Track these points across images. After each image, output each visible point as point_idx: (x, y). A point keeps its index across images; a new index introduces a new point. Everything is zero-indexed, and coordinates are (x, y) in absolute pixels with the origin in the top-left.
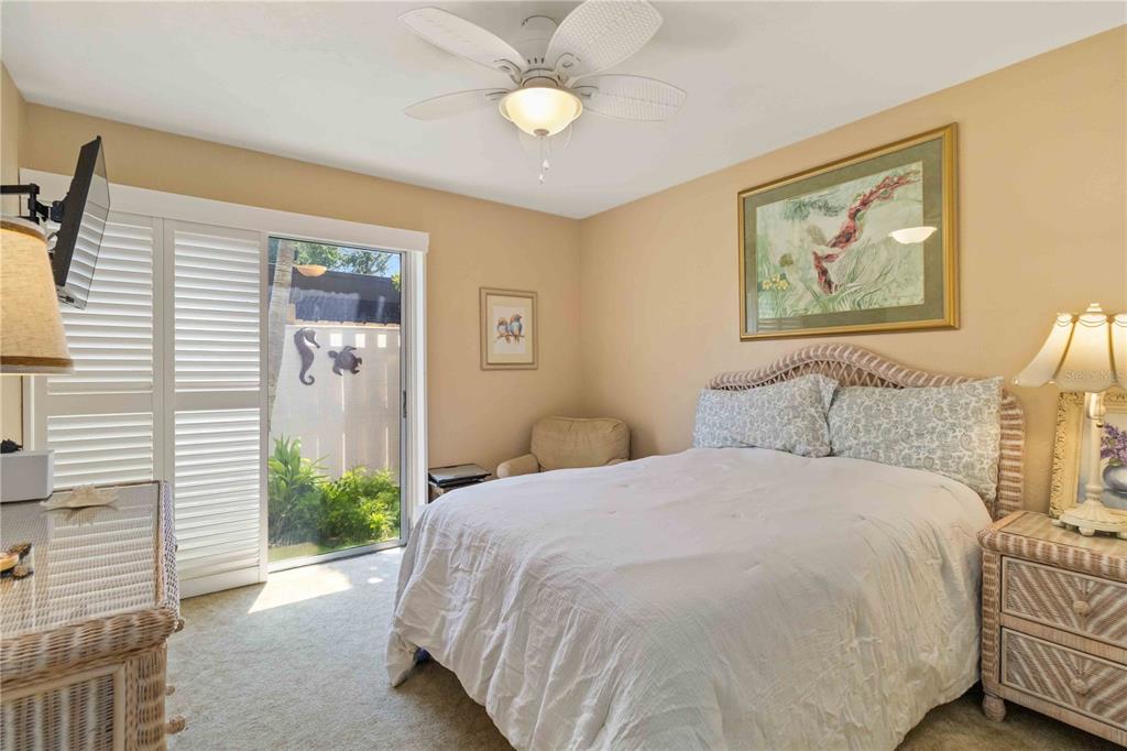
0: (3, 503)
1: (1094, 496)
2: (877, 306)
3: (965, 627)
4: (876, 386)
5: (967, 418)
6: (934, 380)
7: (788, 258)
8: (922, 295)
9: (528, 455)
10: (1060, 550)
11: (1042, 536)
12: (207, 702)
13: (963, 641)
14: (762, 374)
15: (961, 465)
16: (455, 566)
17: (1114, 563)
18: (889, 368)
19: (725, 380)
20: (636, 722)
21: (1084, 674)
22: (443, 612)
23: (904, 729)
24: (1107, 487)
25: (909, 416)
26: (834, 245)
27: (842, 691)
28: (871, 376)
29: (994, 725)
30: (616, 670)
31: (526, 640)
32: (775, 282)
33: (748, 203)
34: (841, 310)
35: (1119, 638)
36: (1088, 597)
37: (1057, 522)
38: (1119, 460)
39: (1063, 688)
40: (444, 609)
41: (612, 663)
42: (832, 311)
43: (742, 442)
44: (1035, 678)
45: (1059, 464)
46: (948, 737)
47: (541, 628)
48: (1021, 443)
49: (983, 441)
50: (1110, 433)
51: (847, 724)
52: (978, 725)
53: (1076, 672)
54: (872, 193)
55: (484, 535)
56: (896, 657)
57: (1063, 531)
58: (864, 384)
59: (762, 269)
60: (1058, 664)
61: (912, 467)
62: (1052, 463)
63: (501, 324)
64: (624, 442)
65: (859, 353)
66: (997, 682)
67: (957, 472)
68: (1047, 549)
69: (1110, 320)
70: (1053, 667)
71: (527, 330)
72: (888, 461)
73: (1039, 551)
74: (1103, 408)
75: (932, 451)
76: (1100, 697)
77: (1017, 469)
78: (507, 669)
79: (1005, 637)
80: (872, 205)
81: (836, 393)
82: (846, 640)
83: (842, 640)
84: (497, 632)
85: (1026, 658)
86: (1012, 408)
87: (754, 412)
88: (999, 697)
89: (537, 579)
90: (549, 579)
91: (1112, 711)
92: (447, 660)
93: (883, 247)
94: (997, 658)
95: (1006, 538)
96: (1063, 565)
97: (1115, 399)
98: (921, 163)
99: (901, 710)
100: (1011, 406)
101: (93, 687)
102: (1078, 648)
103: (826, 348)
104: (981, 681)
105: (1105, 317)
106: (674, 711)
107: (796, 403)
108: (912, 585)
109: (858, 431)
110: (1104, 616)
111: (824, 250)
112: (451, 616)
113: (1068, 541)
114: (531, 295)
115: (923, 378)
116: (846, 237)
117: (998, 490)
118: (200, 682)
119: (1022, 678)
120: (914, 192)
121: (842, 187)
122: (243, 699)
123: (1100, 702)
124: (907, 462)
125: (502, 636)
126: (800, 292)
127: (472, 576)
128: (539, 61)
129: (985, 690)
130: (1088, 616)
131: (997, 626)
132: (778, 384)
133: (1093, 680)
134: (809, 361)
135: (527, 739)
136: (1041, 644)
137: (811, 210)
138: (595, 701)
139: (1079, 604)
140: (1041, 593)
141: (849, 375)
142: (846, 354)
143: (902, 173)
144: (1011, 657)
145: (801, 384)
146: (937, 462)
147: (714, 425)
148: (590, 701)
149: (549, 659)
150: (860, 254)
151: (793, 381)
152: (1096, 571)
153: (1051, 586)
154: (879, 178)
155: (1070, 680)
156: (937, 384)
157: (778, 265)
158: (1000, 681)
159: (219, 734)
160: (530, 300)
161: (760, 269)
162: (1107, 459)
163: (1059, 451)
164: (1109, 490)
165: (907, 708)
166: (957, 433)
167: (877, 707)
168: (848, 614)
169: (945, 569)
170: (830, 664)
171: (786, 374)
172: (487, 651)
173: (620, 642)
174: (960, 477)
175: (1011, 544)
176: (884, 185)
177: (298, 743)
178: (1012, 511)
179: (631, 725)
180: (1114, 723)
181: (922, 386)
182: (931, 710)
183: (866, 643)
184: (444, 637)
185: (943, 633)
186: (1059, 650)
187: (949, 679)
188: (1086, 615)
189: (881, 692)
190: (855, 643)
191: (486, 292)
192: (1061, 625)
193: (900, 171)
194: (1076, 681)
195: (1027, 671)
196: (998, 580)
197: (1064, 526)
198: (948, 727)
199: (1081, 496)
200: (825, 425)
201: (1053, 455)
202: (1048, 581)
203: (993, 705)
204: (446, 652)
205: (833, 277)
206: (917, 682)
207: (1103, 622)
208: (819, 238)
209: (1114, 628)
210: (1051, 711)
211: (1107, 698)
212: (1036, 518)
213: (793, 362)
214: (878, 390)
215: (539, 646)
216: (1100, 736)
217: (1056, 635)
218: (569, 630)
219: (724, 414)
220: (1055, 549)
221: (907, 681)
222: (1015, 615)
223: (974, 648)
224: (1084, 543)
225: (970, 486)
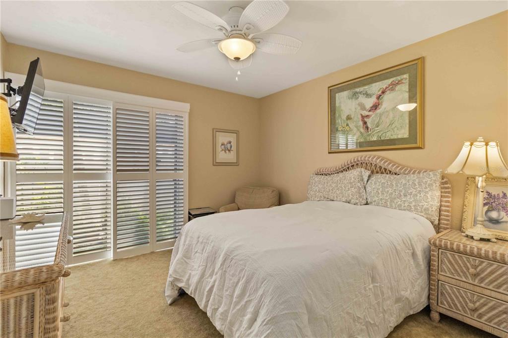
0: (1, 220)
1: (480, 223)
2: (388, 138)
3: (422, 281)
4: (387, 174)
5: (426, 188)
6: (412, 172)
7: (349, 116)
8: (408, 134)
9: (233, 203)
10: (464, 246)
11: (457, 240)
12: (84, 311)
13: (421, 287)
14: (337, 168)
15: (423, 209)
16: (196, 250)
17: (487, 252)
18: (393, 166)
19: (321, 170)
20: (269, 318)
21: (473, 301)
22: (190, 271)
23: (393, 324)
24: (486, 219)
25: (401, 187)
26: (370, 111)
27: (365, 308)
28: (385, 170)
29: (434, 324)
30: (262, 296)
31: (225, 282)
32: (343, 127)
33: (332, 92)
34: (372, 140)
35: (489, 285)
36: (475, 267)
37: (464, 234)
38: (492, 207)
39: (465, 308)
40: (190, 270)
41: (260, 292)
42: (369, 140)
43: (328, 199)
44: (453, 303)
45: (466, 209)
46: (414, 329)
47: (231, 278)
48: (450, 199)
49: (432, 198)
50: (488, 195)
51: (367, 321)
52: (427, 323)
53: (470, 301)
54: (386, 88)
55: (209, 237)
56: (390, 293)
57: (467, 238)
58: (382, 173)
59: (338, 121)
60: (462, 297)
61: (402, 210)
62: (463, 209)
63: (222, 145)
64: (277, 198)
65: (380, 159)
66: (436, 305)
67: (421, 212)
68: (458, 246)
69: (487, 144)
70: (460, 298)
71: (234, 148)
72: (391, 207)
73: (455, 247)
74: (484, 184)
75: (411, 203)
76: (480, 311)
77: (448, 211)
78: (216, 296)
79: (440, 284)
80: (387, 93)
81: (369, 177)
82: (367, 285)
83: (365, 284)
84: (212, 280)
85: (449, 294)
86: (447, 184)
87: (334, 185)
88: (437, 312)
89: (230, 256)
90: (235, 256)
91: (485, 318)
92: (191, 293)
93: (391, 112)
94: (436, 294)
95: (441, 241)
96: (465, 253)
97: (491, 180)
98: (408, 75)
99: (392, 316)
100: (446, 183)
101: (25, 298)
102: (471, 289)
103: (365, 157)
104: (429, 305)
105: (484, 143)
106: (286, 313)
107: (352, 181)
108: (398, 261)
109: (379, 194)
110: (482, 276)
111: (365, 113)
112: (193, 273)
113: (468, 242)
114: (236, 132)
115: (408, 171)
116: (375, 107)
117: (439, 220)
118: (82, 302)
119: (447, 303)
120: (405, 87)
121: (374, 85)
122: (101, 309)
123: (480, 314)
124: (400, 207)
125: (215, 281)
126: (355, 132)
127: (203, 255)
128: (236, 26)
129: (431, 309)
130: (475, 276)
131: (436, 280)
132: (344, 172)
133: (478, 304)
134: (358, 162)
135: (224, 326)
136: (455, 288)
137: (360, 95)
138: (252, 309)
139: (472, 270)
140: (456, 266)
141: (375, 169)
142: (374, 159)
143: (400, 79)
144: (442, 294)
145: (354, 173)
146: (412, 207)
147: (316, 191)
148: (250, 309)
149: (234, 291)
150: (381, 115)
151: (351, 171)
152: (479, 256)
153: (460, 262)
154: (389, 81)
155: (467, 304)
156: (414, 173)
157: (345, 119)
158: (438, 305)
159: (89, 325)
160: (235, 134)
161: (337, 121)
162: (487, 207)
163: (466, 203)
164: (487, 220)
165: (395, 315)
166: (422, 195)
167: (381, 315)
168: (368, 273)
169: (414, 255)
170: (359, 295)
171: (348, 168)
172: (207, 289)
173: (264, 283)
174: (423, 214)
175: (443, 243)
176: (392, 84)
177: (124, 328)
178: (445, 229)
179: (267, 319)
180: (486, 323)
181: (407, 174)
182: (407, 317)
183: (377, 286)
184: (190, 282)
185: (412, 283)
186: (463, 291)
187: (415, 303)
188: (475, 275)
189: (383, 308)
190: (371, 286)
191: (215, 131)
192: (464, 279)
193: (399, 78)
194: (470, 304)
195: (449, 300)
196: (437, 259)
197: (467, 236)
198: (414, 325)
199: (475, 222)
200: (364, 191)
201: (464, 205)
202: (459, 260)
203: (435, 315)
204: (191, 289)
205: (369, 125)
206: (400, 304)
207: (482, 278)
208: (363, 107)
209: (487, 281)
210: (459, 318)
211: (483, 312)
212: (456, 232)
213: (351, 163)
214: (388, 176)
215: (230, 286)
216: (481, 329)
217: (462, 284)
218: (243, 278)
219: (320, 186)
220: (462, 246)
221: (395, 304)
222: (445, 275)
223: (427, 290)
224: (475, 244)
225: (427, 218)
